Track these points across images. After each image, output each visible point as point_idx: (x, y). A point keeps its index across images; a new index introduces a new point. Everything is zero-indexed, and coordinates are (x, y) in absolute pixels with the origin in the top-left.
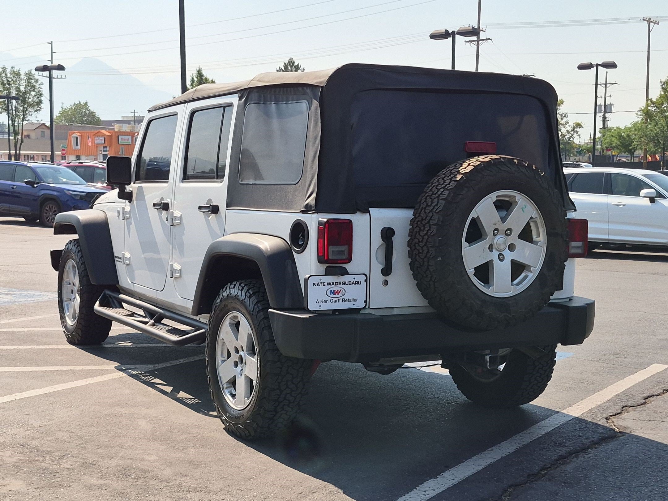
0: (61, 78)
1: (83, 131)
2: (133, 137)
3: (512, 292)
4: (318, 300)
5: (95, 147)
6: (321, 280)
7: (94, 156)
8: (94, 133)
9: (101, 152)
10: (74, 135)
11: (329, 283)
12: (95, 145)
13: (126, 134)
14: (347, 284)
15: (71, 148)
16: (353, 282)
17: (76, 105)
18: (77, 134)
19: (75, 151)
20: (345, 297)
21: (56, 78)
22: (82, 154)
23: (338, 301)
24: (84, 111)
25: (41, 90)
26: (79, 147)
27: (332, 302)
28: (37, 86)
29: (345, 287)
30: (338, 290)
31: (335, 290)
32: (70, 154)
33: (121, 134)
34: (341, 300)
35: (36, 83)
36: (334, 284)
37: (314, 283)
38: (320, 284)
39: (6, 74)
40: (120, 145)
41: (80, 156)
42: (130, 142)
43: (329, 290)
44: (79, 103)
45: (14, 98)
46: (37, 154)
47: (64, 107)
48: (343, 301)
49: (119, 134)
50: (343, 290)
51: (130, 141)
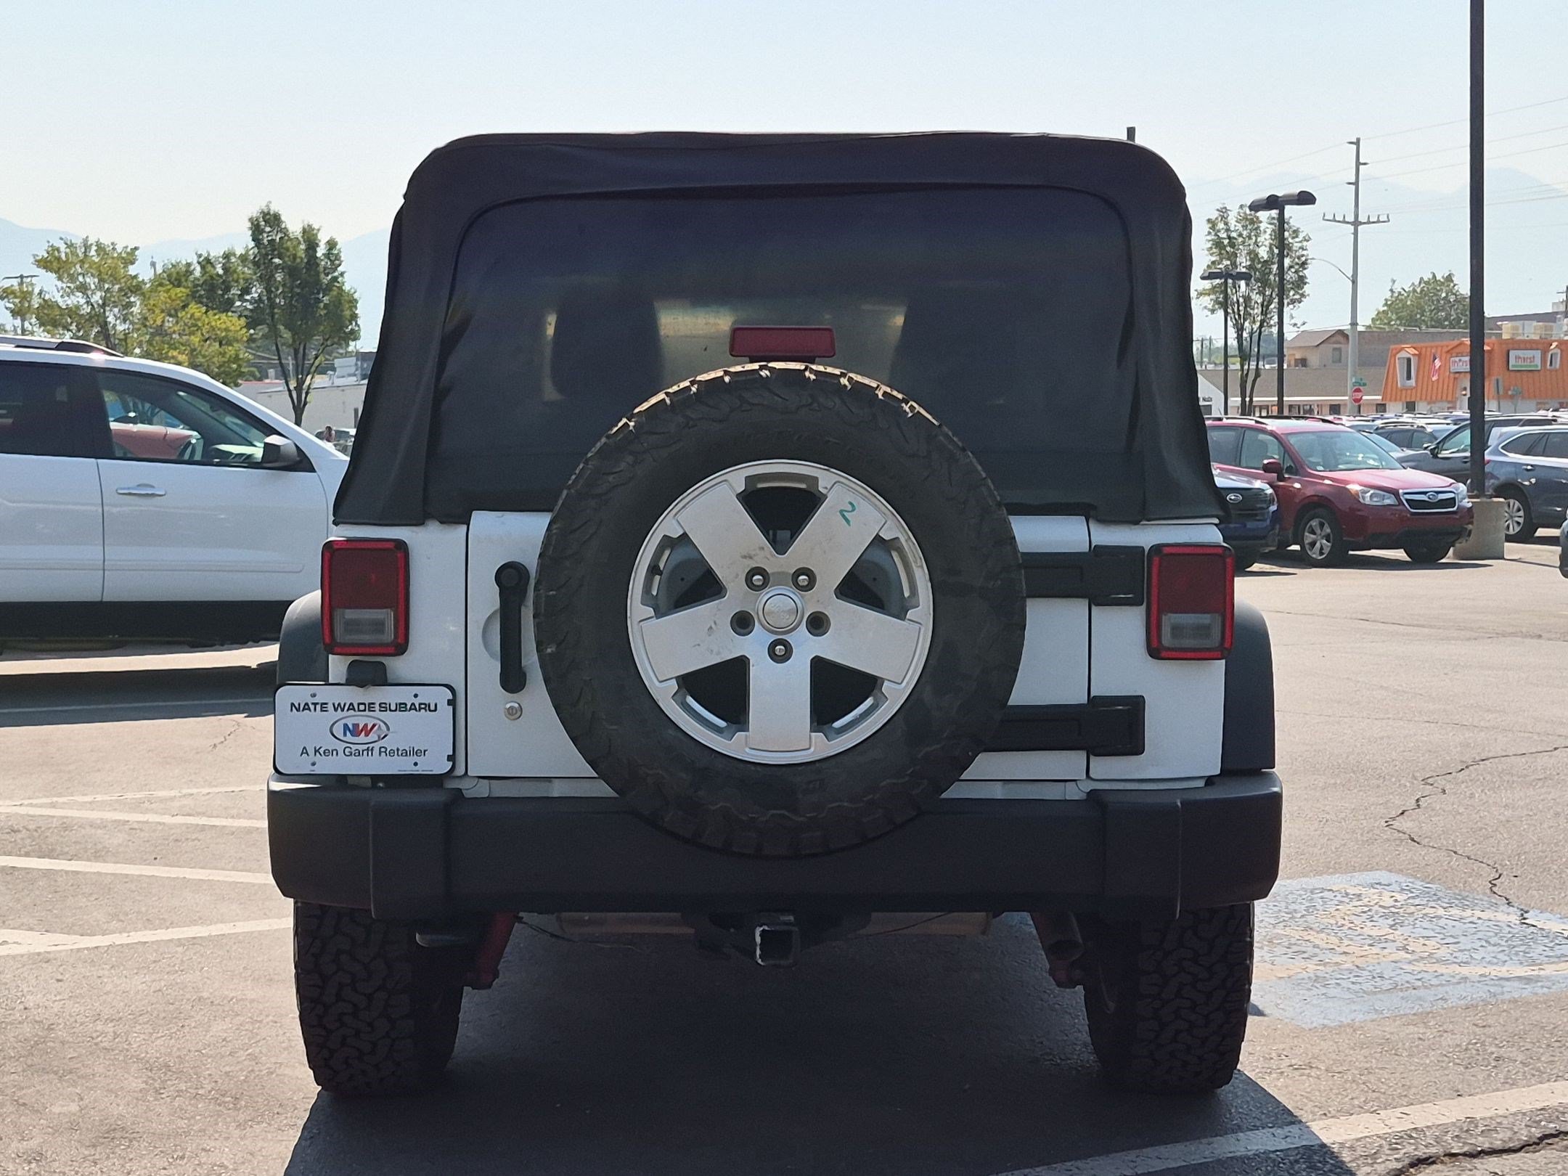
0: (1378, 222)
1: (1422, 344)
2: (1544, 353)
3: (812, 749)
4: (305, 748)
5: (1452, 381)
6: (314, 695)
7: (1449, 402)
8: (1449, 348)
9: (1464, 393)
10: (1403, 354)
11: (339, 704)
12: (1452, 375)
13: (1528, 346)
14: (396, 710)
15: (1395, 383)
16: (413, 704)
17: (1425, 283)
18: (1409, 352)
19: (1404, 392)
20: (388, 743)
21: (1364, 223)
22: (1418, 399)
23: (365, 753)
24: (1444, 295)
25: (1305, 252)
26: (1412, 382)
27: (347, 754)
28: (1295, 244)
29: (386, 716)
30: (366, 725)
31: (358, 725)
32: (1390, 400)
33: (1516, 346)
34: (376, 751)
35: (1293, 238)
36: (354, 709)
37: (293, 705)
38: (312, 707)
39: (1226, 224)
40: (1512, 374)
41: (1414, 403)
42: (1537, 366)
43: (341, 724)
44: (1431, 276)
45: (1241, 276)
46: (1320, 403)
47: (1397, 288)
48: (383, 754)
49: (1510, 346)
50: (382, 724)
51: (1538, 361)
